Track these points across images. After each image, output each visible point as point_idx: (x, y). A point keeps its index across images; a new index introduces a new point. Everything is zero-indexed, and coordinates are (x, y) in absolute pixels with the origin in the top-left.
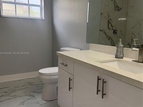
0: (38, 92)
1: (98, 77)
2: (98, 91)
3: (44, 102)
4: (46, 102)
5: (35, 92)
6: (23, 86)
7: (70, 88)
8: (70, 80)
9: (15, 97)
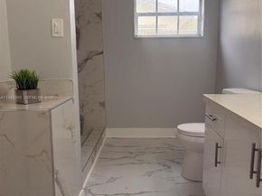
0: (178, 163)
1: (254, 145)
2: (252, 172)
3: (182, 180)
4: (186, 181)
5: (173, 161)
6: (158, 148)
7: (216, 162)
8: (217, 147)
9: (141, 162)
